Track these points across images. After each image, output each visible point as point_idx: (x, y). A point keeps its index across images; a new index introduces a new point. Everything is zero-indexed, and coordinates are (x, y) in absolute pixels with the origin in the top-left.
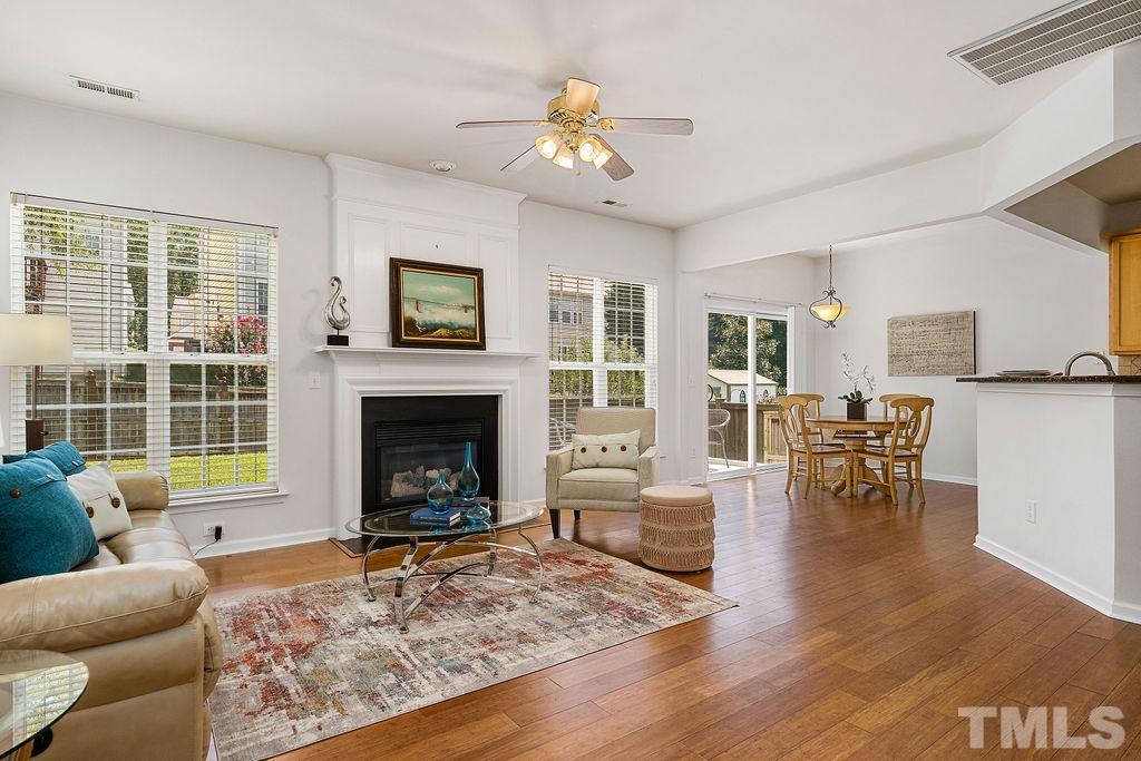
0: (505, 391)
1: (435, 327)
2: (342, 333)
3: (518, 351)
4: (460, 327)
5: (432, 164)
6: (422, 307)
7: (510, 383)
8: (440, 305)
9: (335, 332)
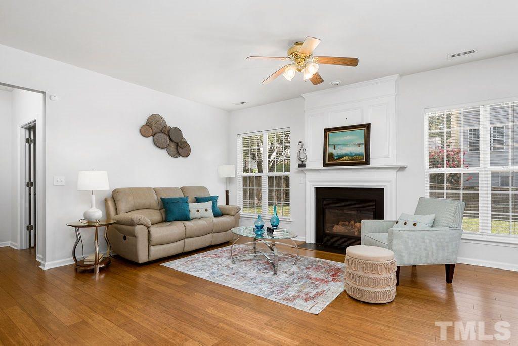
0: (385, 186)
1: (342, 156)
2: (303, 163)
3: (395, 164)
4: (355, 155)
5: (330, 83)
6: (337, 147)
7: (389, 182)
8: (346, 145)
9: (301, 163)
